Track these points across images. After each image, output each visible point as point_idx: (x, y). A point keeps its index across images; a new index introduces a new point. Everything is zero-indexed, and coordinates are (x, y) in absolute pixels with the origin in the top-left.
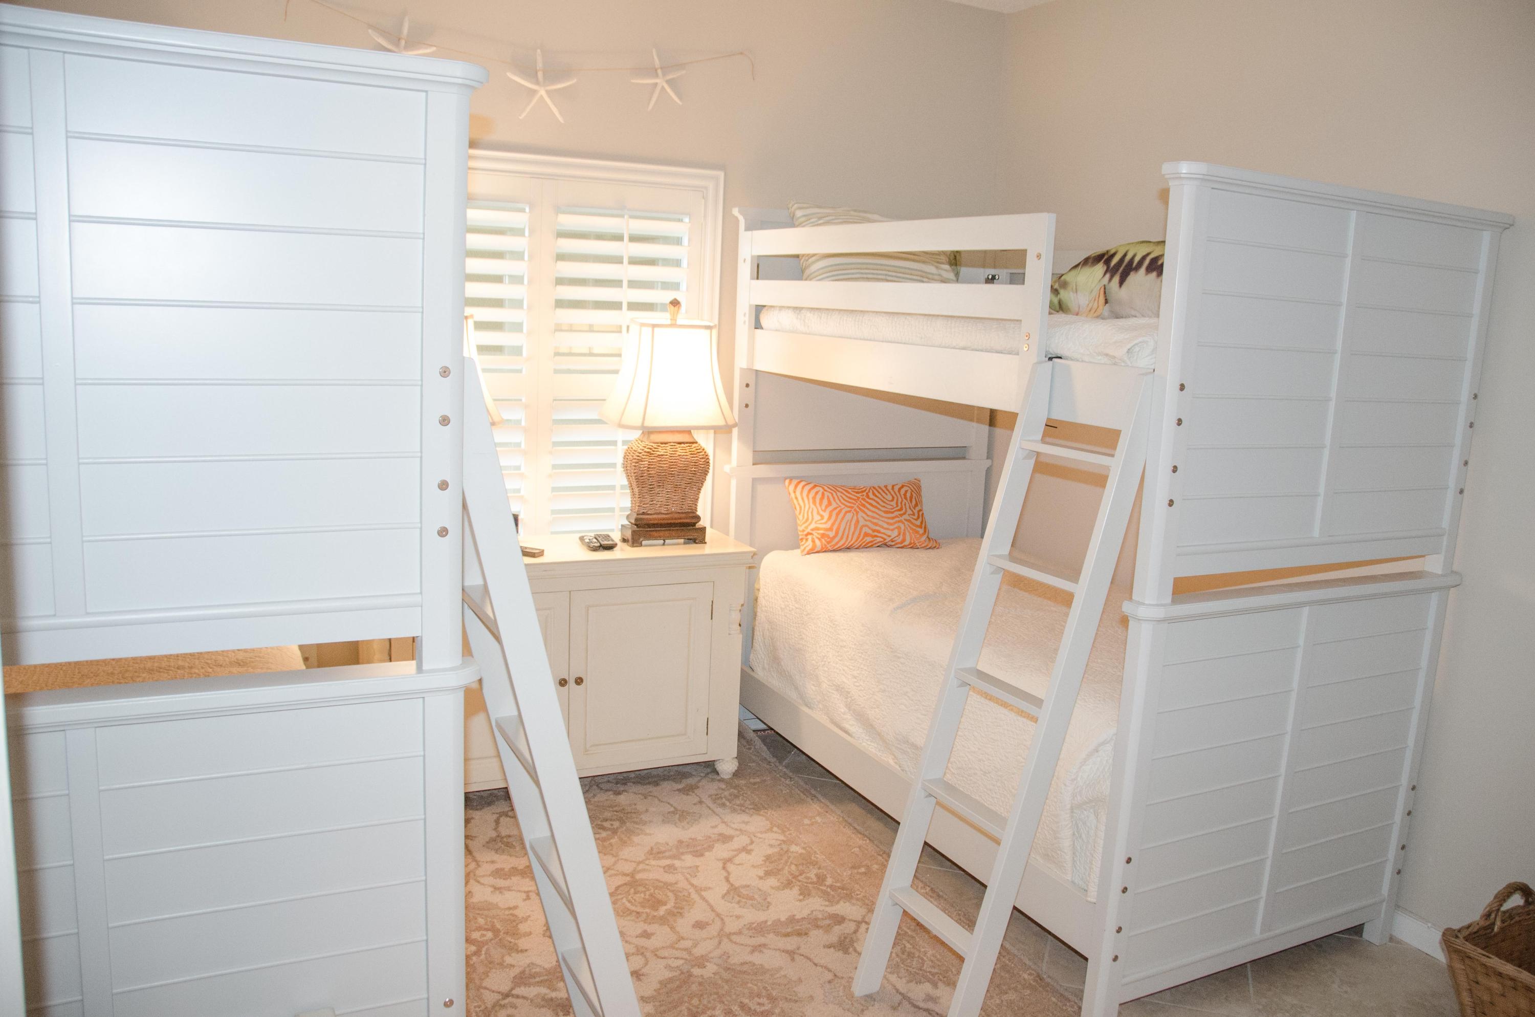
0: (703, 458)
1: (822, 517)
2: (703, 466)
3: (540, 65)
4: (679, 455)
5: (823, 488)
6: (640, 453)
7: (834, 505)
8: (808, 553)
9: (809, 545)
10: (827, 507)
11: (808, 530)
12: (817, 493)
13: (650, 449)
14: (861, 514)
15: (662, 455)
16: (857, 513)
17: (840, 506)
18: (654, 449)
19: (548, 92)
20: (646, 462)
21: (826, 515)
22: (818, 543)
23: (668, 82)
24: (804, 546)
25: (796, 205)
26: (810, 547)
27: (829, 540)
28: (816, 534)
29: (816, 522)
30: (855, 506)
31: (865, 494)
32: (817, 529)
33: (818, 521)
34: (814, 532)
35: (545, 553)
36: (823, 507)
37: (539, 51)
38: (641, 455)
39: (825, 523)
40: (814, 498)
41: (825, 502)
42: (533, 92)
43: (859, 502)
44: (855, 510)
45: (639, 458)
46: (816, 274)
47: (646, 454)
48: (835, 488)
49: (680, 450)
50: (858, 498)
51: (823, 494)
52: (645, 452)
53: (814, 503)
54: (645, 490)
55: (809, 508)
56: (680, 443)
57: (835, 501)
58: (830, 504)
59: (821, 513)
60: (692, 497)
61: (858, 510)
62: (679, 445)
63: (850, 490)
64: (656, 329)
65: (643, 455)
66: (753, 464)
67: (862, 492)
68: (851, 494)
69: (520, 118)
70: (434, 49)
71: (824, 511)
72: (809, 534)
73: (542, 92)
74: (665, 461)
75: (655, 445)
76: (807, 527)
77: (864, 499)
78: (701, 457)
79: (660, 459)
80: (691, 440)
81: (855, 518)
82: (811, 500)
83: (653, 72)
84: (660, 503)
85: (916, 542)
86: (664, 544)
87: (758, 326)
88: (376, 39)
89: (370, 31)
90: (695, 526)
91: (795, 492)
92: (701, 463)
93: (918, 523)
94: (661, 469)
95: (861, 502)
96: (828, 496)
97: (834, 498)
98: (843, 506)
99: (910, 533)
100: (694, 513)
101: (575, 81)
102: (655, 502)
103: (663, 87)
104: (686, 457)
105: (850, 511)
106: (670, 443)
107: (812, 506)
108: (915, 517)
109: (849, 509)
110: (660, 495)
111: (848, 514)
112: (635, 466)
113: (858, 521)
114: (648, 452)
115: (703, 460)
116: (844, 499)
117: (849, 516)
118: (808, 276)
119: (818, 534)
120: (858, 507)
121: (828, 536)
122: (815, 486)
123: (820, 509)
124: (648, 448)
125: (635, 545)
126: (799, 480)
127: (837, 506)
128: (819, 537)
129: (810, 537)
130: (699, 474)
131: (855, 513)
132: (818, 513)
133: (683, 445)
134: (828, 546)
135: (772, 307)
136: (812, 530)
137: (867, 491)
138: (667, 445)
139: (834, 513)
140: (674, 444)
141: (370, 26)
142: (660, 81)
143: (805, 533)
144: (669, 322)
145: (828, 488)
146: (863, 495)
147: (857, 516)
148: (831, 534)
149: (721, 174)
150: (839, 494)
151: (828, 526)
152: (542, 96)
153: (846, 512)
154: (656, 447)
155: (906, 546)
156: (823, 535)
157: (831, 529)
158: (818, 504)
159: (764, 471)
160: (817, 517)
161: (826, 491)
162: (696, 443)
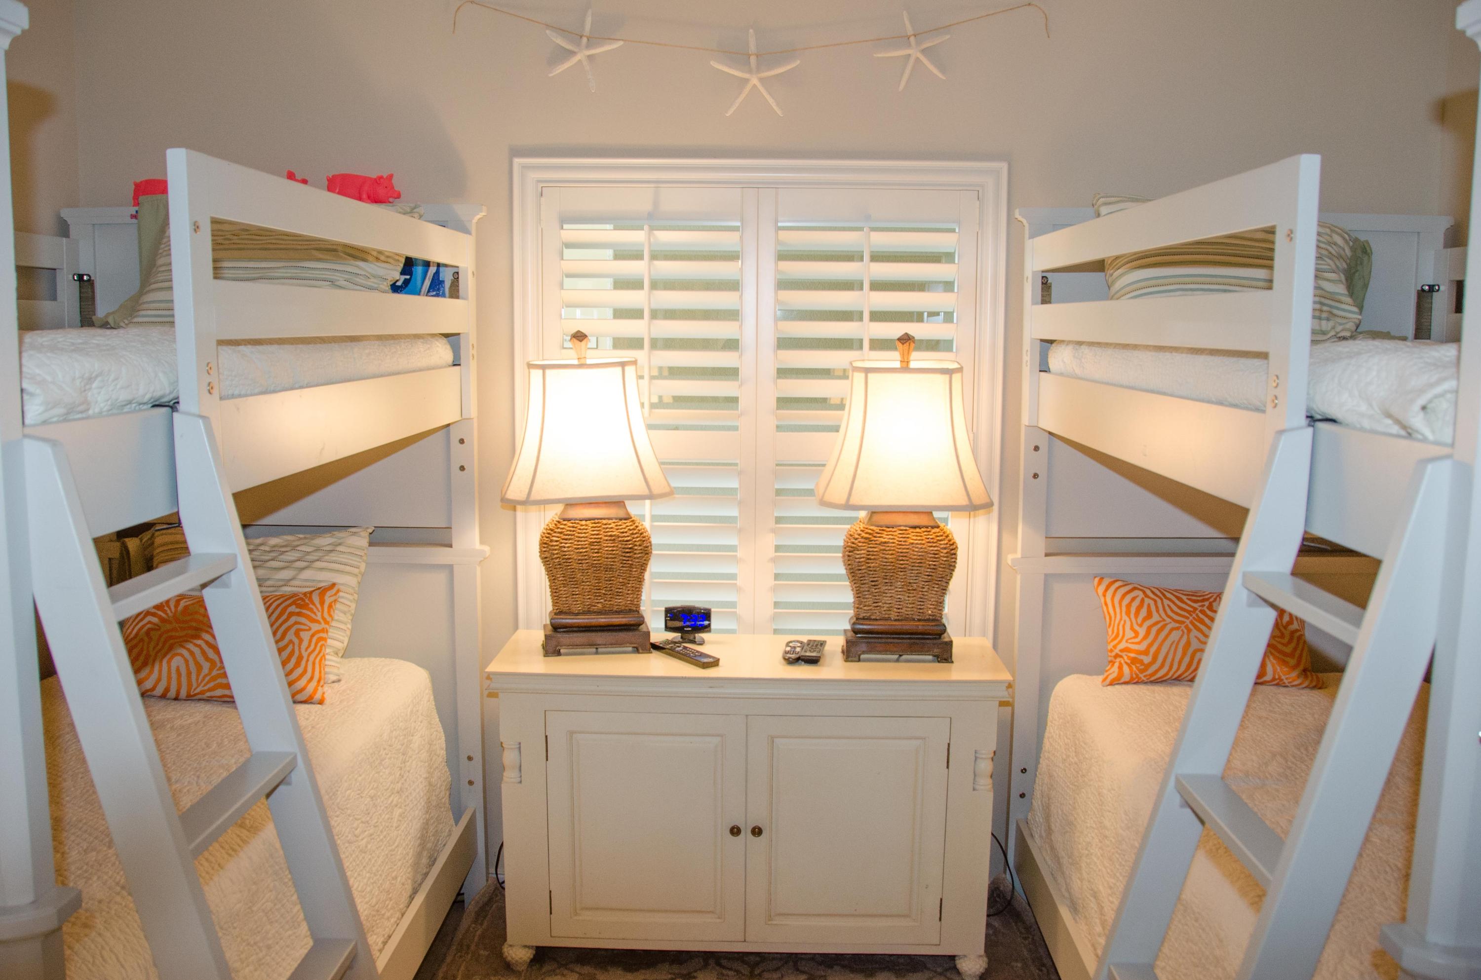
0: (945, 548)
1: (1137, 634)
2: (945, 559)
3: (753, 48)
4: (912, 544)
5: (1144, 592)
6: (856, 539)
7: (1156, 617)
8: (1111, 684)
9: (1114, 671)
10: (1145, 619)
11: (1117, 651)
12: (1133, 599)
13: (870, 534)
14: (1195, 633)
15: (885, 543)
16: (1189, 631)
17: (1164, 620)
18: (875, 535)
19: (761, 80)
20: (863, 552)
21: (1142, 632)
22: (1126, 669)
23: (923, 51)
24: (1108, 673)
25: (1102, 200)
26: (1115, 675)
27: (1143, 667)
28: (1125, 658)
29: (1127, 642)
30: (1188, 622)
31: (1207, 603)
32: (1126, 650)
33: (1131, 639)
34: (1123, 654)
35: (721, 663)
36: (1140, 620)
37: (751, 31)
38: (856, 541)
39: (1139, 643)
40: (1129, 606)
41: (1143, 612)
42: (747, 81)
43: (1194, 615)
44: (1187, 627)
45: (853, 545)
46: (1123, 292)
47: (863, 540)
48: (1162, 593)
49: (913, 537)
50: (1195, 609)
51: (1142, 601)
52: (862, 537)
53: (1128, 613)
54: (865, 588)
55: (1121, 619)
56: (915, 527)
57: (1158, 611)
58: (1149, 615)
59: (1136, 627)
60: (932, 600)
61: (1191, 626)
62: (912, 530)
63: (1184, 598)
64: (870, 375)
65: (859, 542)
66: (1047, 555)
67: (1203, 601)
68: (1186, 604)
69: (727, 115)
70: (621, 43)
71: (1141, 626)
72: (1117, 656)
73: (755, 81)
74: (890, 550)
75: (877, 529)
76: (1115, 647)
77: (1202, 612)
78: (942, 546)
79: (883, 548)
80: (932, 524)
81: (1185, 638)
82: (1124, 609)
83: (903, 40)
84: (888, 605)
85: (1283, 677)
86: (897, 661)
87: (1044, 369)
88: (554, 39)
89: (548, 32)
90: (940, 638)
91: (1104, 596)
92: (942, 554)
93: (1288, 650)
94: (885, 560)
95: (1197, 615)
96: (1149, 606)
97: (1157, 607)
98: (1168, 620)
99: (1273, 666)
100: (938, 620)
101: (798, 62)
102: (880, 604)
103: (917, 60)
104: (920, 546)
105: (1178, 629)
106: (900, 526)
107: (1125, 617)
108: (1286, 640)
109: (1177, 625)
110: (888, 595)
111: (1174, 632)
112: (849, 556)
113: (1188, 644)
114: (866, 538)
115: (945, 551)
116: (1172, 611)
117: (1176, 635)
118: (1113, 296)
119: (1128, 657)
120: (1191, 622)
121: (1141, 662)
122: (1135, 589)
123: (1134, 622)
124: (867, 533)
125: (850, 659)
126: (1112, 580)
127: (1161, 619)
128: (1129, 661)
129: (1118, 660)
130: (941, 569)
131: (1185, 631)
132: (1132, 628)
133: (918, 530)
134: (1141, 676)
135: (1063, 341)
136: (1121, 651)
137: (1212, 600)
138: (894, 530)
139: (1154, 630)
140: (905, 528)
141: (548, 26)
142: (914, 52)
143: (1113, 654)
144: (897, 365)
145: (1153, 592)
146: (1203, 606)
147: (1188, 635)
148: (1147, 659)
149: (1004, 166)
150: (1166, 602)
151: (1142, 647)
152: (755, 86)
153: (1172, 630)
154: (878, 531)
155: (1269, 682)
156: (1134, 661)
157: (1146, 652)
158: (1132, 616)
159: (1063, 565)
160: (1129, 634)
161: (1147, 596)
162: (938, 527)
